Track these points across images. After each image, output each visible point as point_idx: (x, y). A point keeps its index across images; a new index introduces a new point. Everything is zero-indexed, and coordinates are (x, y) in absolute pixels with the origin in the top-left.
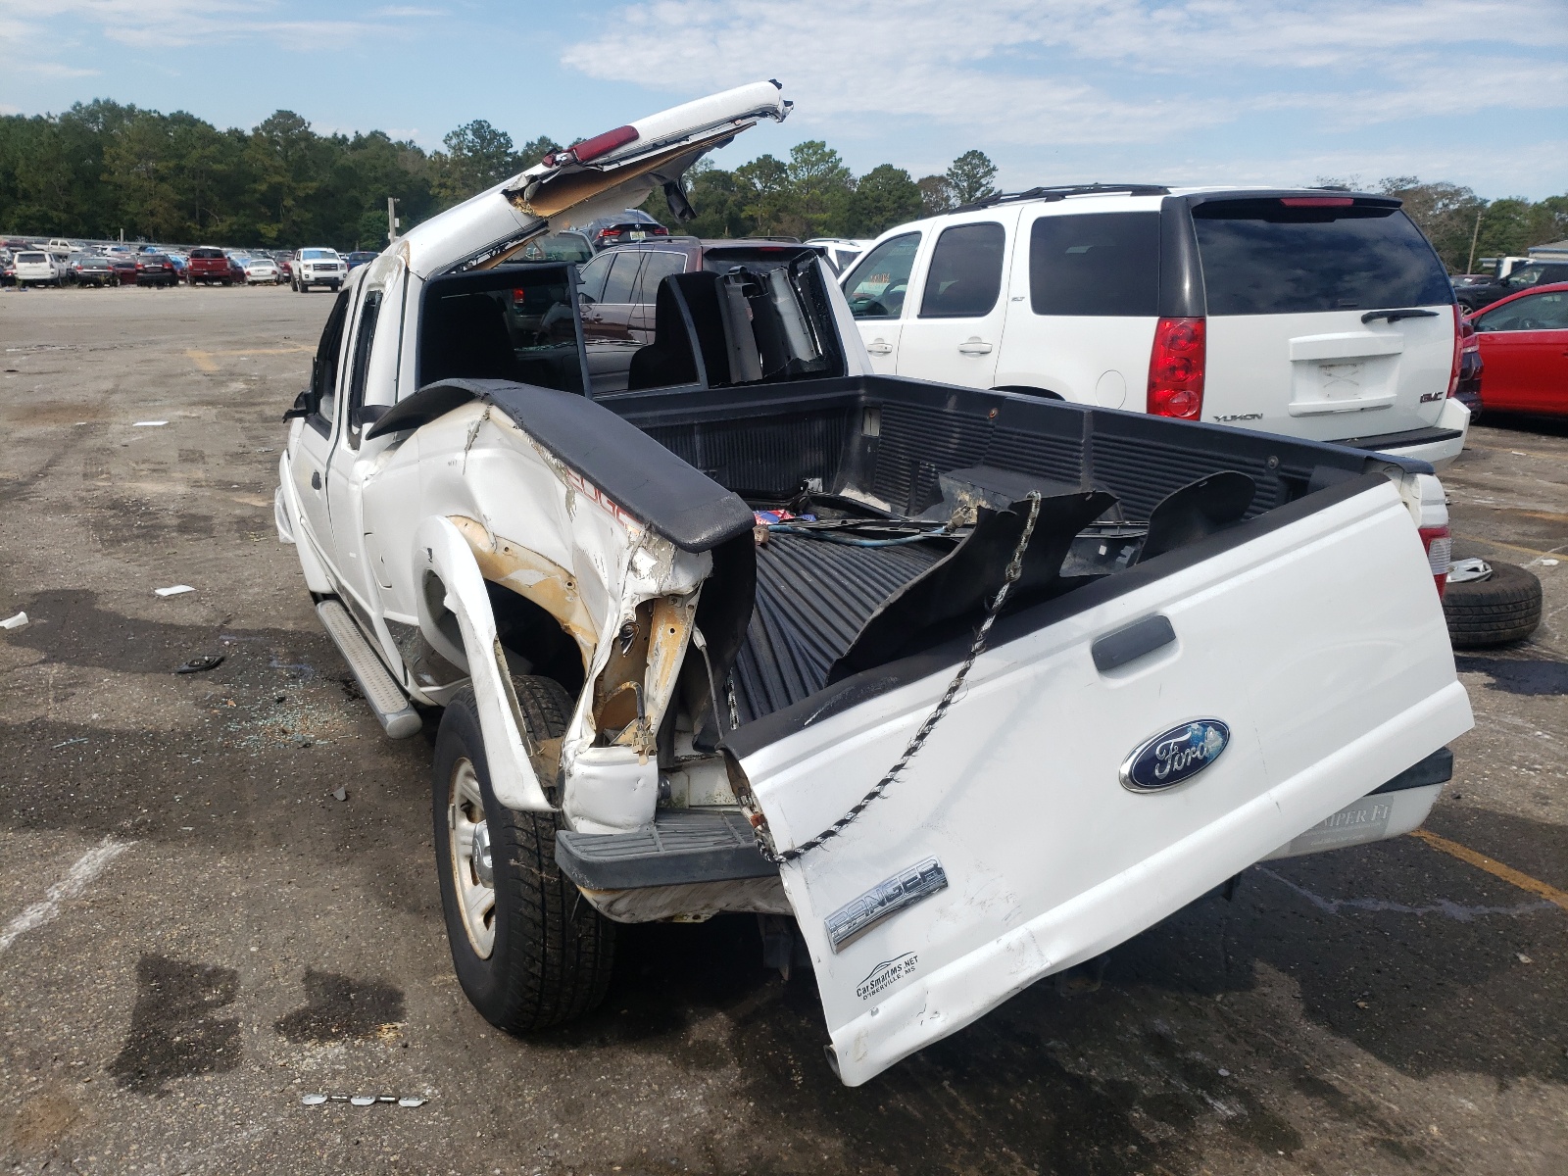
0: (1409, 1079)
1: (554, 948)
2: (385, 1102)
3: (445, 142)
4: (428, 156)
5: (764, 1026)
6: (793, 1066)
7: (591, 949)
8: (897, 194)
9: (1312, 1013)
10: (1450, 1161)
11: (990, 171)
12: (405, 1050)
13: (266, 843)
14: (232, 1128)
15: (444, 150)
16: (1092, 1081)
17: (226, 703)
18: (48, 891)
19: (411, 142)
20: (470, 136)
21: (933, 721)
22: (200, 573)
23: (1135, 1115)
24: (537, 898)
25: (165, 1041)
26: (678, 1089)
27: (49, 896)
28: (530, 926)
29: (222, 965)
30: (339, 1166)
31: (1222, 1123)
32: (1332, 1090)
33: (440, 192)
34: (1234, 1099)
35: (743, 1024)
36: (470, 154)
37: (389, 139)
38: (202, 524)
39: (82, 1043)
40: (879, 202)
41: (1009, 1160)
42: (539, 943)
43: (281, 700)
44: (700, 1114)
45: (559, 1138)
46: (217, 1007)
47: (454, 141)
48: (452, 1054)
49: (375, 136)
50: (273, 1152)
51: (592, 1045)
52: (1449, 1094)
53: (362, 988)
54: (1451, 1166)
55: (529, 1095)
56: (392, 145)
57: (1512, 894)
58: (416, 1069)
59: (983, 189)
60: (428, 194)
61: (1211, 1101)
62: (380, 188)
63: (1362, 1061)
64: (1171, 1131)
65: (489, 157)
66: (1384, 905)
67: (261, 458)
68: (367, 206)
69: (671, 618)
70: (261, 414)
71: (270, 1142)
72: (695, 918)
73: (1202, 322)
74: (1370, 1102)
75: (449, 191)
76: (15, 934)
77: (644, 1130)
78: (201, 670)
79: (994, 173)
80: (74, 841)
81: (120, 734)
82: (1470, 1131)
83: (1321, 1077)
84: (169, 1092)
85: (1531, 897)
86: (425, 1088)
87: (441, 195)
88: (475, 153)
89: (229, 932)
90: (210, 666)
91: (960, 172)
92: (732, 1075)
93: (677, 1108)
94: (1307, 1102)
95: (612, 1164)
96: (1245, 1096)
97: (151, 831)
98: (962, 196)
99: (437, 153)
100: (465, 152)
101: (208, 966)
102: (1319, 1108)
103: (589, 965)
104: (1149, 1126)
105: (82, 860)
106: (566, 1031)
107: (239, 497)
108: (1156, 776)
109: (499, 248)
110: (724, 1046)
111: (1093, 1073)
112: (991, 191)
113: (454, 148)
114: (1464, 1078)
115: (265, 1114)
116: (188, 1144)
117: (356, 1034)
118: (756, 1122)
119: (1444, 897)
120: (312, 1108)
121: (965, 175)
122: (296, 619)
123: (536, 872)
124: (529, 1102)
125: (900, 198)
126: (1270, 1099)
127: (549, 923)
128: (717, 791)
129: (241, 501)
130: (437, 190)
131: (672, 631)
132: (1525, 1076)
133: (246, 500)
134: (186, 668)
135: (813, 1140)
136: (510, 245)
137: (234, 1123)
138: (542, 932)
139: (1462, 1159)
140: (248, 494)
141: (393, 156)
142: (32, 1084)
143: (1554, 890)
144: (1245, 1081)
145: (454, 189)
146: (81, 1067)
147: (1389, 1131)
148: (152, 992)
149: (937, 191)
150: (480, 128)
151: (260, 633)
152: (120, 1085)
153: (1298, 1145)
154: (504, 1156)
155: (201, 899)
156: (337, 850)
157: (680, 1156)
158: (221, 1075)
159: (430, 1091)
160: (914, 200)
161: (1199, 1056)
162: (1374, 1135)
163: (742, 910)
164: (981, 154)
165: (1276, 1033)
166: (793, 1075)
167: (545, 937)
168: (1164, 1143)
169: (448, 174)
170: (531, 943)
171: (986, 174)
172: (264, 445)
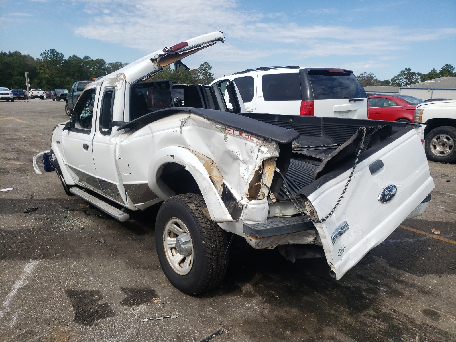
0: (419, 277)
1: (215, 266)
2: (166, 318)
3: (41, 55)
4: (35, 60)
5: (261, 285)
6: (274, 294)
7: (223, 266)
8: (185, 74)
9: (391, 266)
10: (437, 293)
11: (211, 68)
12: (164, 304)
13: (86, 256)
14: (124, 330)
15: (41, 58)
16: (349, 287)
17: (47, 220)
18: (20, 276)
19: (29, 55)
20: (50, 54)
21: (347, 185)
22: (13, 184)
23: (364, 293)
24: (211, 252)
25: (87, 311)
26: (247, 303)
27: (21, 278)
28: (209, 260)
29: (93, 290)
30: (163, 335)
31: (384, 292)
32: (405, 282)
33: (40, 71)
34: (384, 287)
35: (255, 285)
36: (50, 60)
37: (21, 54)
38: (4, 170)
39: (60, 316)
40: (179, 76)
41: (340, 308)
42: (212, 265)
43: (66, 217)
44: (257, 308)
45: (222, 319)
46: (99, 301)
47: (44, 55)
48: (178, 303)
49: (16, 52)
50: (141, 335)
51: (217, 296)
52: (429, 279)
53: (141, 290)
54: (438, 294)
55: (207, 310)
56: (22, 56)
57: (420, 236)
58: (171, 308)
59: (209, 73)
60: (36, 72)
61: (379, 288)
62: (19, 69)
63: (407, 275)
64: (374, 296)
65: (56, 61)
66: (394, 241)
67: (13, 150)
68: (14, 75)
69: (269, 165)
70: (5, 138)
71: (138, 332)
72: (272, 247)
73: (313, 101)
74: (414, 283)
75: (43, 71)
76: (16, 289)
77: (244, 314)
78: (32, 211)
79: (212, 69)
80: (19, 262)
81: (16, 231)
82: (438, 286)
83: (400, 279)
84: (97, 324)
85: (425, 236)
86: (176, 313)
87: (40, 72)
88: (52, 59)
89: (89, 281)
90: (34, 210)
91: (202, 68)
92: (259, 298)
93: (249, 308)
94: (400, 285)
95: (240, 323)
96: (386, 286)
97: (44, 256)
98: (203, 75)
99: (38, 59)
100: (48, 59)
101: (89, 290)
102: (403, 286)
103: (223, 270)
104: (368, 295)
105: (26, 267)
106: (208, 293)
107: (12, 162)
108: (386, 199)
109: (150, 75)
110: (253, 291)
111: (349, 285)
112: (211, 74)
113: (44, 57)
114: (431, 275)
115: (132, 326)
116: (113, 336)
117: (146, 302)
118: (272, 308)
119: (406, 237)
120: (145, 322)
121: (204, 69)
122: (56, 195)
123: (210, 244)
124: (208, 312)
125: (185, 75)
126: (393, 286)
127: (214, 259)
128: (276, 212)
129: (13, 163)
130: (39, 71)
131: (270, 168)
132: (443, 274)
133: (15, 163)
134: (27, 211)
135: (289, 310)
136: (153, 75)
137: (124, 329)
138: (212, 261)
139: (440, 293)
140: (14, 161)
141: (23, 59)
142: (50, 329)
143: (428, 234)
144: (384, 282)
145: (45, 70)
146: (64, 322)
147: (421, 289)
148: (74, 299)
149: (196, 74)
150: (53, 51)
151: (46, 200)
152: (80, 325)
153: (403, 295)
154: (209, 326)
155: (75, 273)
156: (110, 255)
157: (257, 319)
158: (112, 318)
159: (178, 313)
160: (190, 76)
161: (371, 279)
162: (418, 290)
163: (285, 244)
164: (208, 63)
165: (386, 271)
166: (276, 296)
167: (213, 263)
168: (373, 298)
169: (43, 66)
170: (209, 265)
171: (209, 69)
172: (12, 147)
